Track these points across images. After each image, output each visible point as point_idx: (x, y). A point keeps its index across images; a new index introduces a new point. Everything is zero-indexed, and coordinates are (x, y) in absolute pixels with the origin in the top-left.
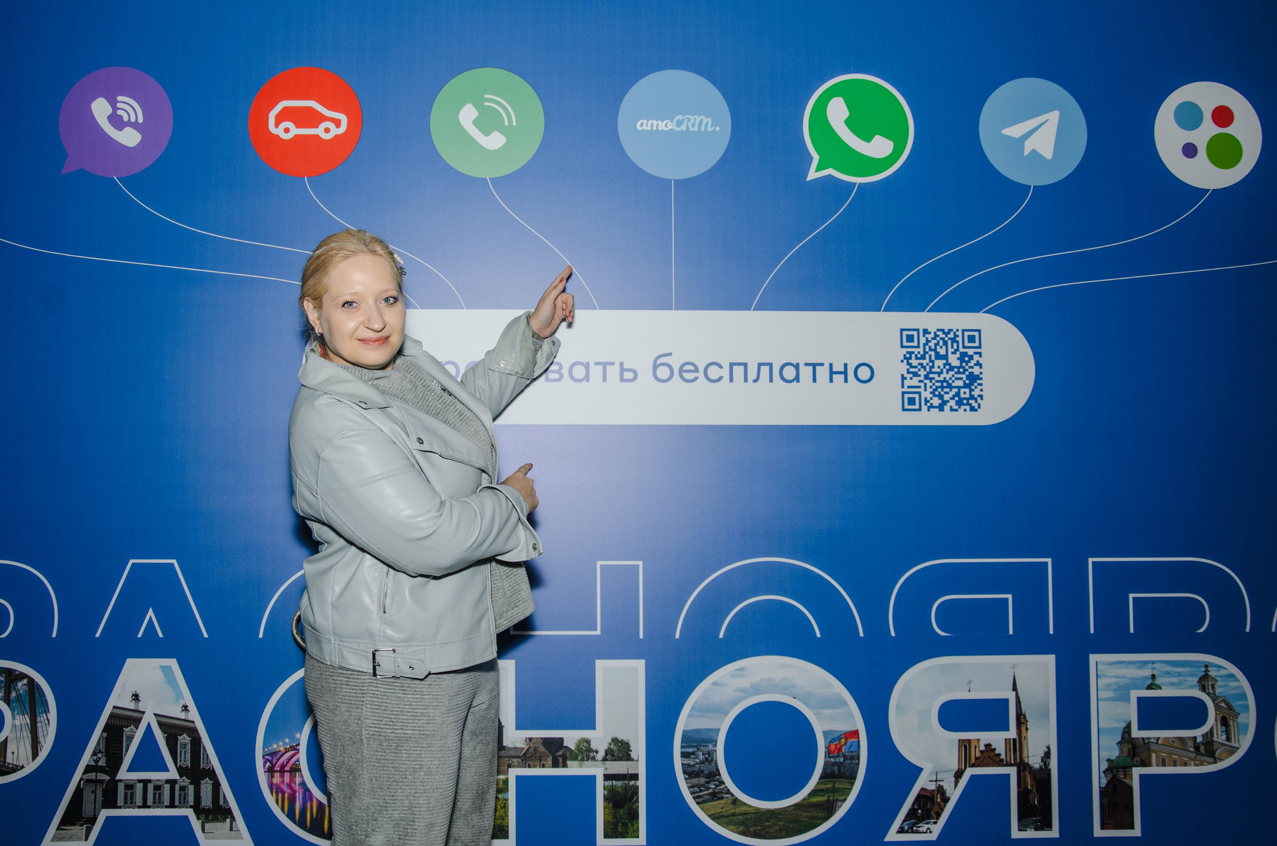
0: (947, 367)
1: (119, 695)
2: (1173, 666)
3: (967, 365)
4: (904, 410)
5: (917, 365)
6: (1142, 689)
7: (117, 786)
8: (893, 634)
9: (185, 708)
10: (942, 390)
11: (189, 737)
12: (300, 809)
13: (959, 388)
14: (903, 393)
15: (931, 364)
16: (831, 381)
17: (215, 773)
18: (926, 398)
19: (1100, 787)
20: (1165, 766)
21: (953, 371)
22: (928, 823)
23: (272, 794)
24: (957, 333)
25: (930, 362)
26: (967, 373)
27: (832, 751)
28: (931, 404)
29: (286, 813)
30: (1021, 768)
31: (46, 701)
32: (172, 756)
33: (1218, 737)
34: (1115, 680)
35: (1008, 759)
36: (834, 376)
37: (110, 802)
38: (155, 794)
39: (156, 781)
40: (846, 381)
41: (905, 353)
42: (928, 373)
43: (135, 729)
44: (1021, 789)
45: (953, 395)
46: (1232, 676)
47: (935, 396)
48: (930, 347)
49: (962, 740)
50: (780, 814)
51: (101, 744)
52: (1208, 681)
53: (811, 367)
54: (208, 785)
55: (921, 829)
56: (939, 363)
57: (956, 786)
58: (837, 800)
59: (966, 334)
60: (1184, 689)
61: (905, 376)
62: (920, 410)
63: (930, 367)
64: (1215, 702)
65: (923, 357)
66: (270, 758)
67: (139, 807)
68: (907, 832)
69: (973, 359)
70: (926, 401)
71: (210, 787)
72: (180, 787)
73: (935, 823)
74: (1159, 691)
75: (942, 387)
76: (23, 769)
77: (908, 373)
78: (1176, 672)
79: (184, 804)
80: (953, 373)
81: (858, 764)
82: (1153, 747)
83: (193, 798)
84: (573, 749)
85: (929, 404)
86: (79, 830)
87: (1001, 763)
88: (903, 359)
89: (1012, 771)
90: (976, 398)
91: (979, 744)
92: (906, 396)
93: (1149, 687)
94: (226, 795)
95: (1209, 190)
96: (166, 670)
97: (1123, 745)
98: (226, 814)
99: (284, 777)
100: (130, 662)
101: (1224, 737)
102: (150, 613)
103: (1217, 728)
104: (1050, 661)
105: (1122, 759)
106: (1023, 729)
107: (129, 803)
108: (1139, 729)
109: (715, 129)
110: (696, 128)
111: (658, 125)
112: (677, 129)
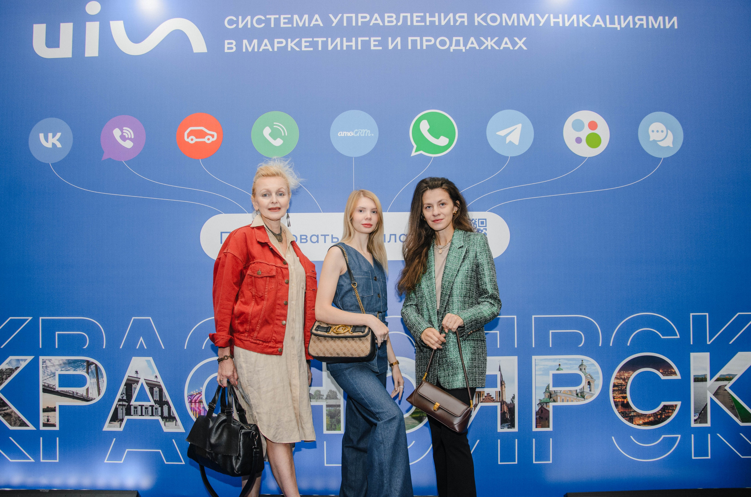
1: (130, 371)
2: (568, 361)
6: (554, 370)
7: (131, 407)
11: (158, 388)
17: (168, 402)
19: (536, 411)
20: (563, 402)
23: (191, 411)
24: (476, 221)
30: (502, 403)
31: (102, 373)
32: (151, 396)
33: (586, 390)
34: (543, 367)
35: (497, 399)
37: (128, 413)
38: (145, 411)
39: (146, 405)
43: (137, 385)
44: (502, 412)
46: (593, 364)
51: (124, 391)
52: (583, 367)
54: (166, 408)
57: (473, 411)
58: (424, 416)
59: (480, 221)
60: (571, 370)
64: (586, 375)
66: (190, 397)
67: (140, 415)
72: (155, 408)
74: (562, 371)
76: (96, 399)
78: (570, 363)
79: (157, 415)
82: (558, 394)
83: (160, 413)
84: (313, 394)
86: (117, 424)
87: (494, 401)
89: (498, 405)
91: (484, 393)
93: (558, 370)
94: (173, 411)
95: (587, 157)
96: (148, 361)
97: (546, 393)
98: (174, 418)
99: (196, 405)
100: (134, 358)
101: (589, 390)
102: (141, 339)
103: (586, 386)
104: (516, 358)
105: (545, 399)
106: (503, 387)
107: (136, 414)
108: (553, 387)
109: (371, 135)
110: (363, 135)
111: (347, 134)
112: (355, 135)
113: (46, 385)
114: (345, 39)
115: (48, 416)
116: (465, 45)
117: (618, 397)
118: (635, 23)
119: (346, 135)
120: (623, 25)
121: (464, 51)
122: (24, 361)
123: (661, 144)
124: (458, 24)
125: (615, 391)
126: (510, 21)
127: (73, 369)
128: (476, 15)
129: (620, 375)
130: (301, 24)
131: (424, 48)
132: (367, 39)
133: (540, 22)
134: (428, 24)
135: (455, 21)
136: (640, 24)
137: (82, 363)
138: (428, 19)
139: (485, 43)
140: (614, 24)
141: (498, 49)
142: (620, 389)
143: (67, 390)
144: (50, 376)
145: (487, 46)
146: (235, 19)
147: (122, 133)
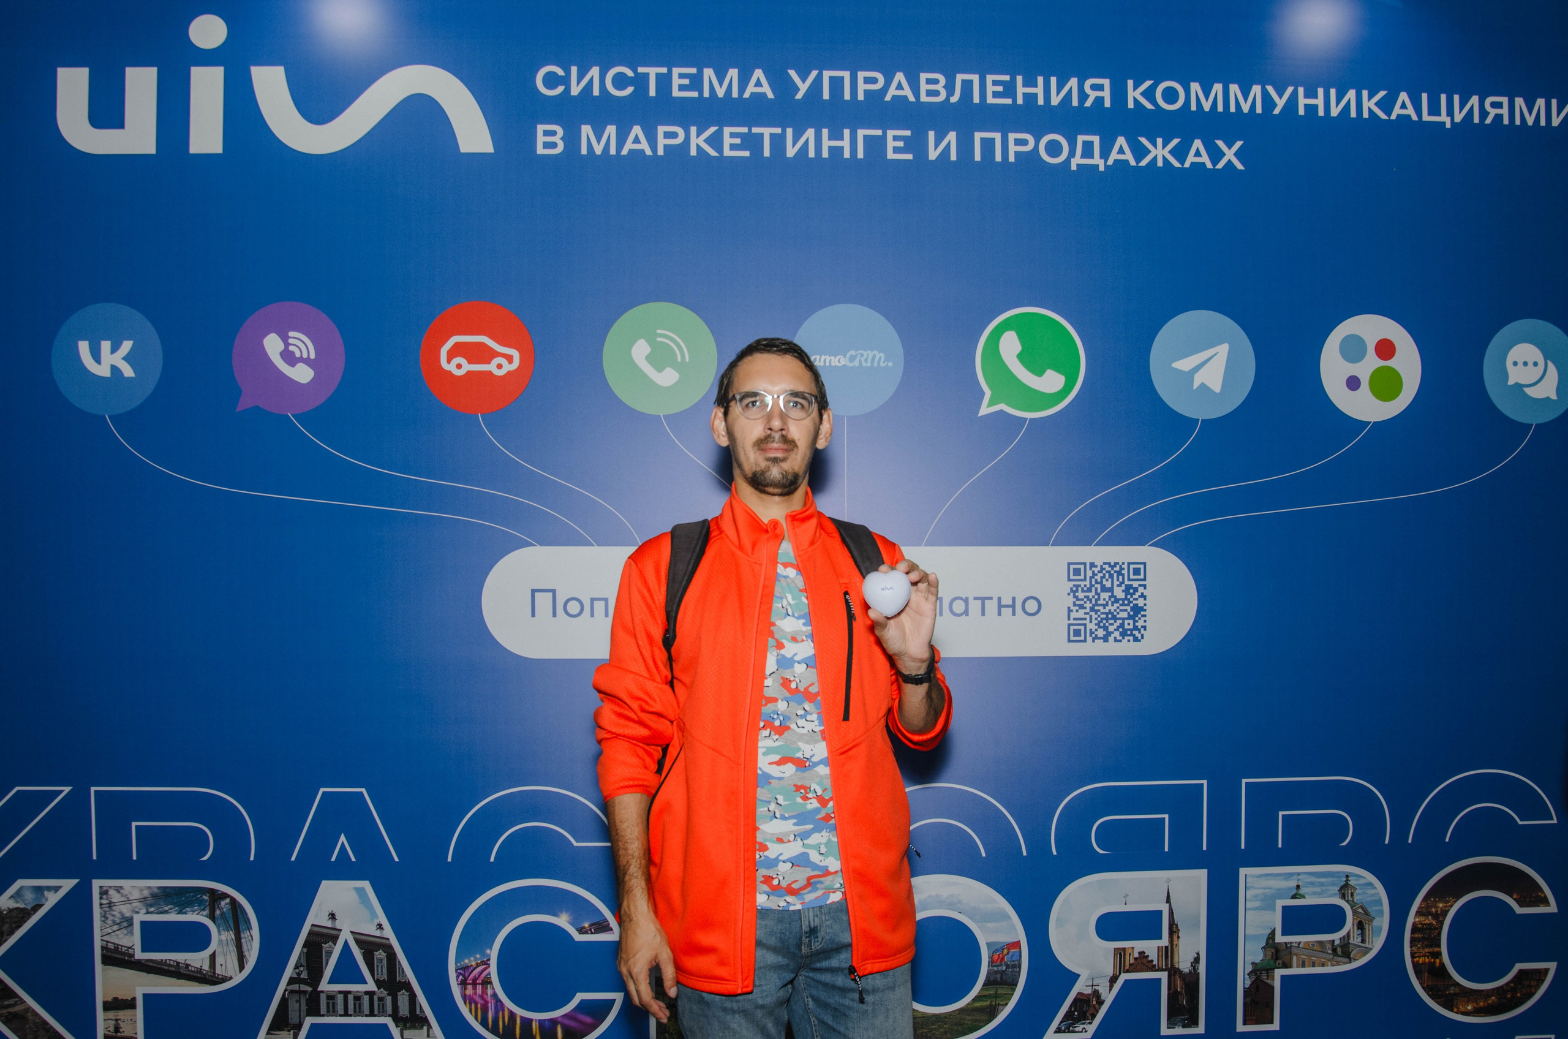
0: (1113, 599)
1: (317, 914)
2: (1317, 877)
3: (1132, 597)
4: (1069, 641)
5: (1083, 597)
6: (1286, 899)
7: (319, 996)
8: (1055, 853)
9: (380, 926)
10: (1107, 622)
11: (385, 952)
12: (492, 1018)
13: (1123, 619)
14: (1069, 625)
15: (1096, 597)
16: (999, 614)
17: (410, 984)
18: (1091, 630)
19: (1244, 988)
20: (1305, 967)
21: (1118, 603)
22: (1084, 1024)
23: (465, 1003)
24: (1123, 566)
25: (1096, 594)
26: (1131, 605)
27: (995, 960)
28: (1096, 635)
29: (479, 1021)
30: (1172, 973)
31: (249, 920)
32: (369, 970)
33: (1354, 940)
34: (1262, 891)
35: (1160, 965)
36: (1002, 609)
37: (314, 1011)
38: (355, 1004)
39: (356, 992)
40: (1014, 614)
41: (1072, 586)
42: (1093, 605)
43: (333, 945)
44: (1171, 991)
45: (1117, 626)
46: (1370, 884)
47: (1100, 627)
48: (1096, 580)
49: (1118, 949)
50: (945, 1017)
51: (302, 957)
52: (1348, 889)
53: (980, 601)
54: (405, 996)
55: (1077, 1029)
56: (1105, 595)
57: (1110, 990)
58: (999, 1005)
59: (1132, 567)
60: (1325, 897)
61: (1071, 609)
62: (1085, 641)
63: (1096, 599)
64: (1353, 908)
65: (1089, 590)
67: (341, 1015)
68: (1064, 1032)
69: (1137, 591)
70: (1091, 633)
71: (407, 999)
72: (379, 998)
73: (1090, 1023)
74: (1303, 899)
75: (1107, 619)
76: (232, 980)
77: (1074, 606)
78: (1319, 882)
79: (382, 1012)
80: (1118, 605)
81: (1019, 972)
82: (1294, 950)
83: (391, 1008)
85: (1093, 636)
86: (286, 1035)
87: (1153, 969)
88: (1069, 592)
89: (1164, 976)
90: (1140, 629)
91: (1133, 951)
92: (1072, 628)
93: (1294, 897)
94: (422, 1005)
95: (1371, 422)
96: (360, 891)
97: (1267, 949)
98: (423, 1021)
99: (476, 989)
100: (325, 884)
101: (1360, 939)
102: (343, 838)
103: (1354, 931)
104: (1202, 874)
105: (1266, 961)
106: (1175, 937)
107: (331, 1011)
108: (1283, 934)
109: (887, 364)
110: (869, 364)
111: (831, 360)
112: (850, 365)
113: (111, 946)
114: (825, 132)
115: (117, 1020)
116: (1105, 155)
117: (1422, 954)
118: (1484, 114)
119: (828, 364)
120: (1458, 118)
121: (1102, 168)
122: (53, 891)
123: (1531, 392)
124: (1088, 104)
125: (1416, 941)
126: (1207, 100)
127: (176, 908)
128: (1130, 83)
129: (1428, 907)
130: (721, 92)
131: (1012, 159)
132: (879, 132)
133: (1275, 105)
134: (1020, 101)
135: (1083, 96)
136: (1496, 115)
137: (200, 896)
138: (1021, 90)
139: (1149, 152)
140: (1440, 115)
141: (1180, 166)
142: (1426, 936)
143: (165, 959)
144: (120, 926)
145: (1155, 158)
146: (560, 72)
147: (287, 344)
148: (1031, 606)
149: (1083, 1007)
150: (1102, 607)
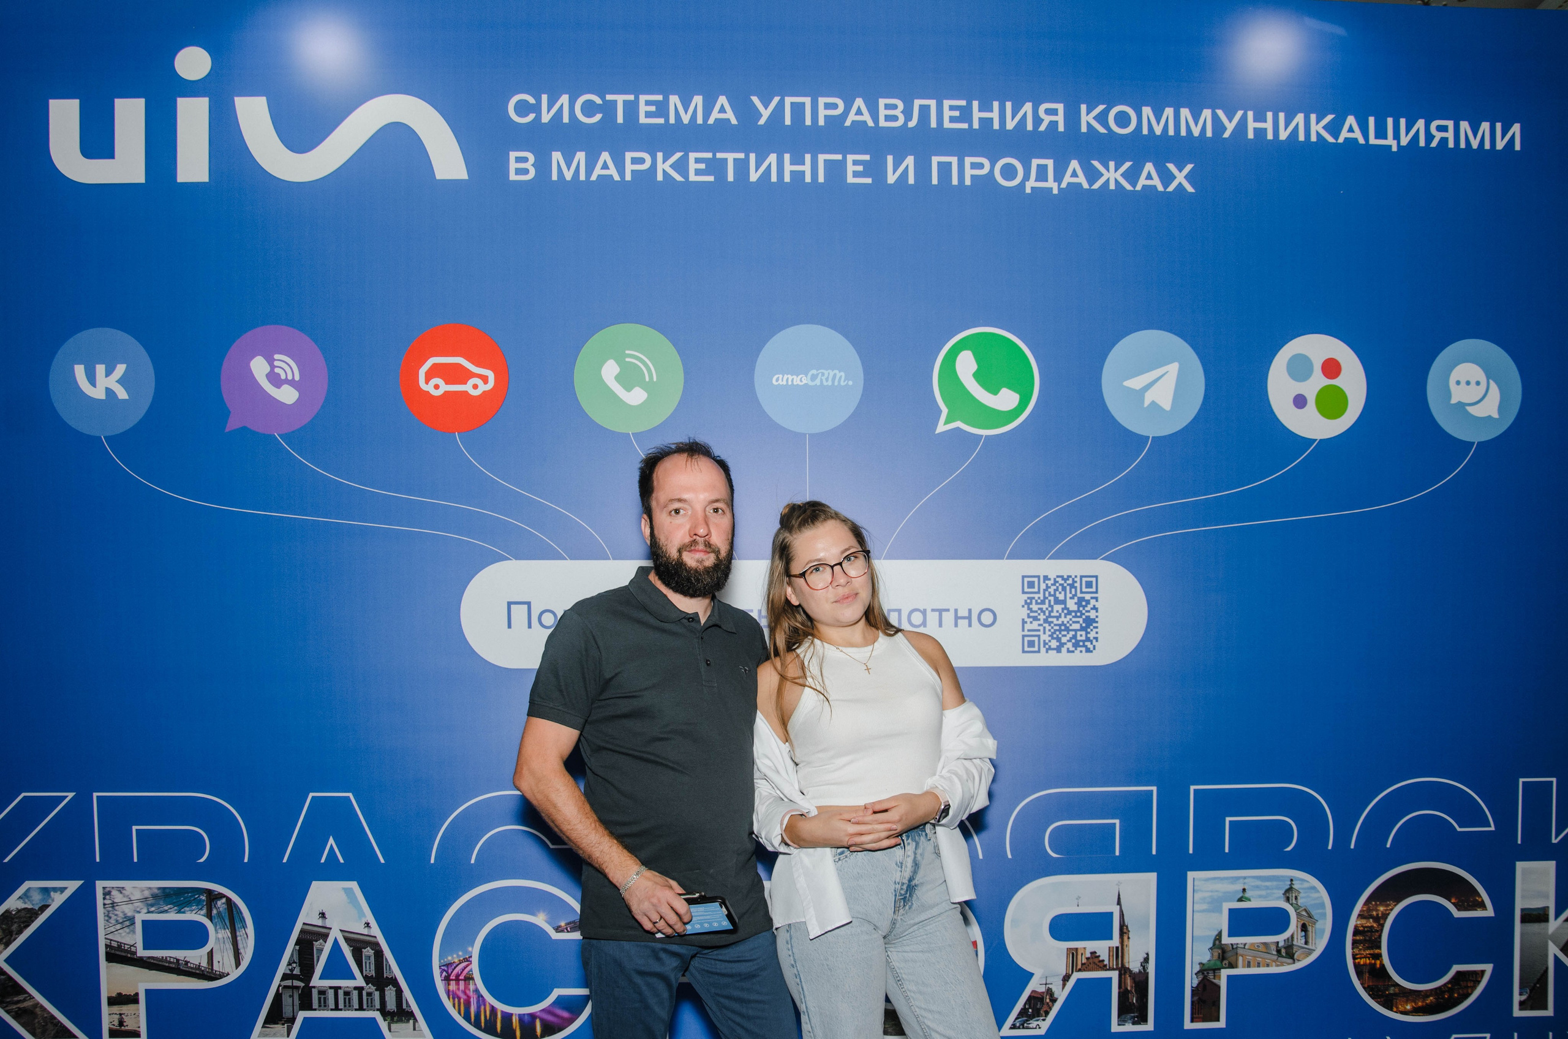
0: (1066, 611)
1: (308, 913)
2: (1262, 881)
3: (1084, 609)
4: (1024, 651)
5: (1037, 609)
6: (1233, 901)
7: (311, 991)
8: (1010, 856)
10: (1060, 633)
11: (372, 950)
12: (474, 1012)
13: (1076, 631)
14: (1024, 636)
15: (1050, 609)
16: (956, 625)
17: (397, 980)
18: (1044, 641)
19: (1192, 987)
20: (1250, 967)
21: (1071, 614)
22: (1038, 1020)
23: (450, 1000)
24: (1076, 579)
25: (1049, 606)
26: (1084, 617)
28: (1050, 646)
29: (462, 1016)
30: (1123, 972)
31: (243, 917)
32: (358, 967)
33: (1297, 942)
34: (1210, 894)
35: (1111, 965)
36: (959, 621)
37: (306, 1005)
38: (345, 999)
39: (345, 987)
40: (970, 625)
41: (1026, 599)
42: (1047, 617)
43: (324, 943)
44: (1121, 990)
46: (1314, 888)
47: (1053, 638)
48: (1050, 592)
49: (1070, 949)
51: (295, 956)
52: (1292, 893)
53: (937, 613)
54: (392, 992)
55: (1031, 1026)
56: (1058, 607)
57: (1063, 988)
59: (1084, 580)
60: (1270, 900)
61: (1025, 620)
62: (1039, 651)
63: (1049, 611)
64: (1298, 911)
65: (1043, 602)
66: (445, 968)
67: (332, 1010)
68: (1019, 1028)
69: (1089, 604)
70: (1045, 644)
71: (394, 994)
72: (367, 993)
73: (1044, 1020)
74: (1249, 902)
75: (1060, 631)
76: (228, 976)
77: (1028, 618)
78: (1266, 886)
79: (371, 1007)
80: (1071, 617)
82: (1240, 951)
83: (379, 1003)
85: (1047, 646)
86: (280, 1028)
87: (1105, 968)
88: (1024, 604)
89: (1114, 974)
90: (1092, 640)
91: (1085, 952)
92: (1026, 639)
93: (1240, 900)
94: (409, 1001)
95: (1317, 440)
96: (348, 892)
97: (1214, 950)
98: (409, 1015)
99: (459, 985)
100: (314, 883)
101: (1303, 941)
102: (331, 841)
103: (1297, 933)
104: (1152, 877)
105: (1212, 962)
106: (1125, 938)
107: (323, 1006)
108: (1230, 935)
109: (847, 383)
110: (830, 383)
111: (793, 379)
112: (811, 383)
113: (114, 944)
114: (787, 157)
115: (121, 1014)
116: (1059, 178)
117: (1363, 955)
118: (1429, 137)
120: (1404, 141)
121: (1055, 191)
122: (59, 892)
123: (1473, 410)
124: (1042, 128)
125: (1357, 943)
126: (1158, 124)
127: (175, 908)
128: (1084, 109)
129: (1369, 910)
130: (686, 119)
131: (968, 182)
132: (839, 157)
133: (1226, 129)
134: (976, 125)
135: (1037, 121)
136: (1441, 138)
137: (197, 896)
138: (977, 115)
139: (1102, 175)
140: (1386, 138)
141: (1132, 188)
142: (1367, 938)
143: (164, 956)
144: (123, 925)
145: (1108, 181)
146: (532, 100)
147: (273, 367)
148: (987, 618)
149: (1037, 1004)
150: (1055, 619)
